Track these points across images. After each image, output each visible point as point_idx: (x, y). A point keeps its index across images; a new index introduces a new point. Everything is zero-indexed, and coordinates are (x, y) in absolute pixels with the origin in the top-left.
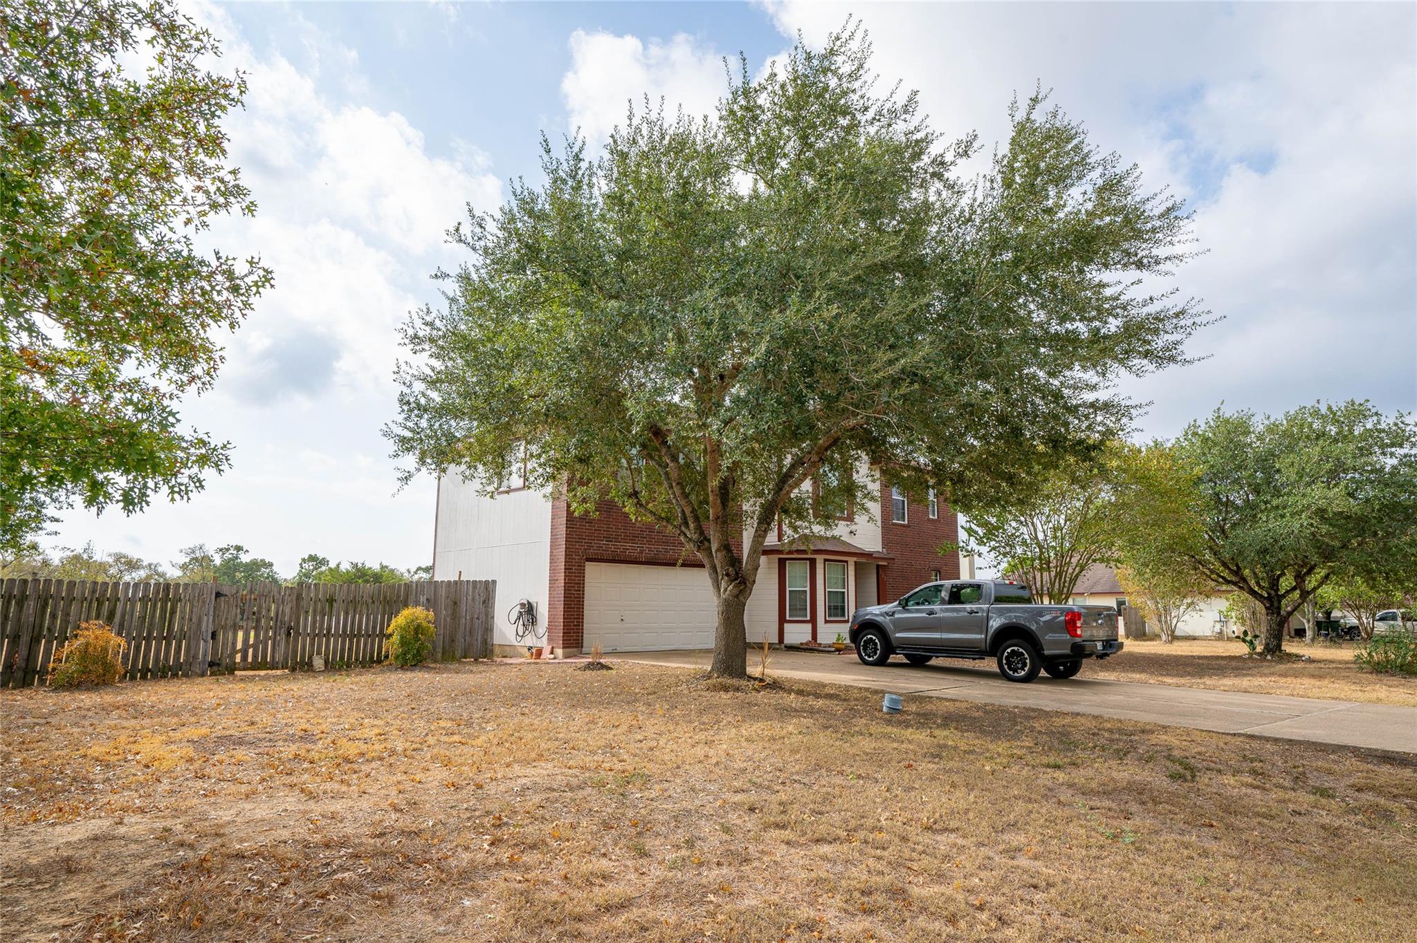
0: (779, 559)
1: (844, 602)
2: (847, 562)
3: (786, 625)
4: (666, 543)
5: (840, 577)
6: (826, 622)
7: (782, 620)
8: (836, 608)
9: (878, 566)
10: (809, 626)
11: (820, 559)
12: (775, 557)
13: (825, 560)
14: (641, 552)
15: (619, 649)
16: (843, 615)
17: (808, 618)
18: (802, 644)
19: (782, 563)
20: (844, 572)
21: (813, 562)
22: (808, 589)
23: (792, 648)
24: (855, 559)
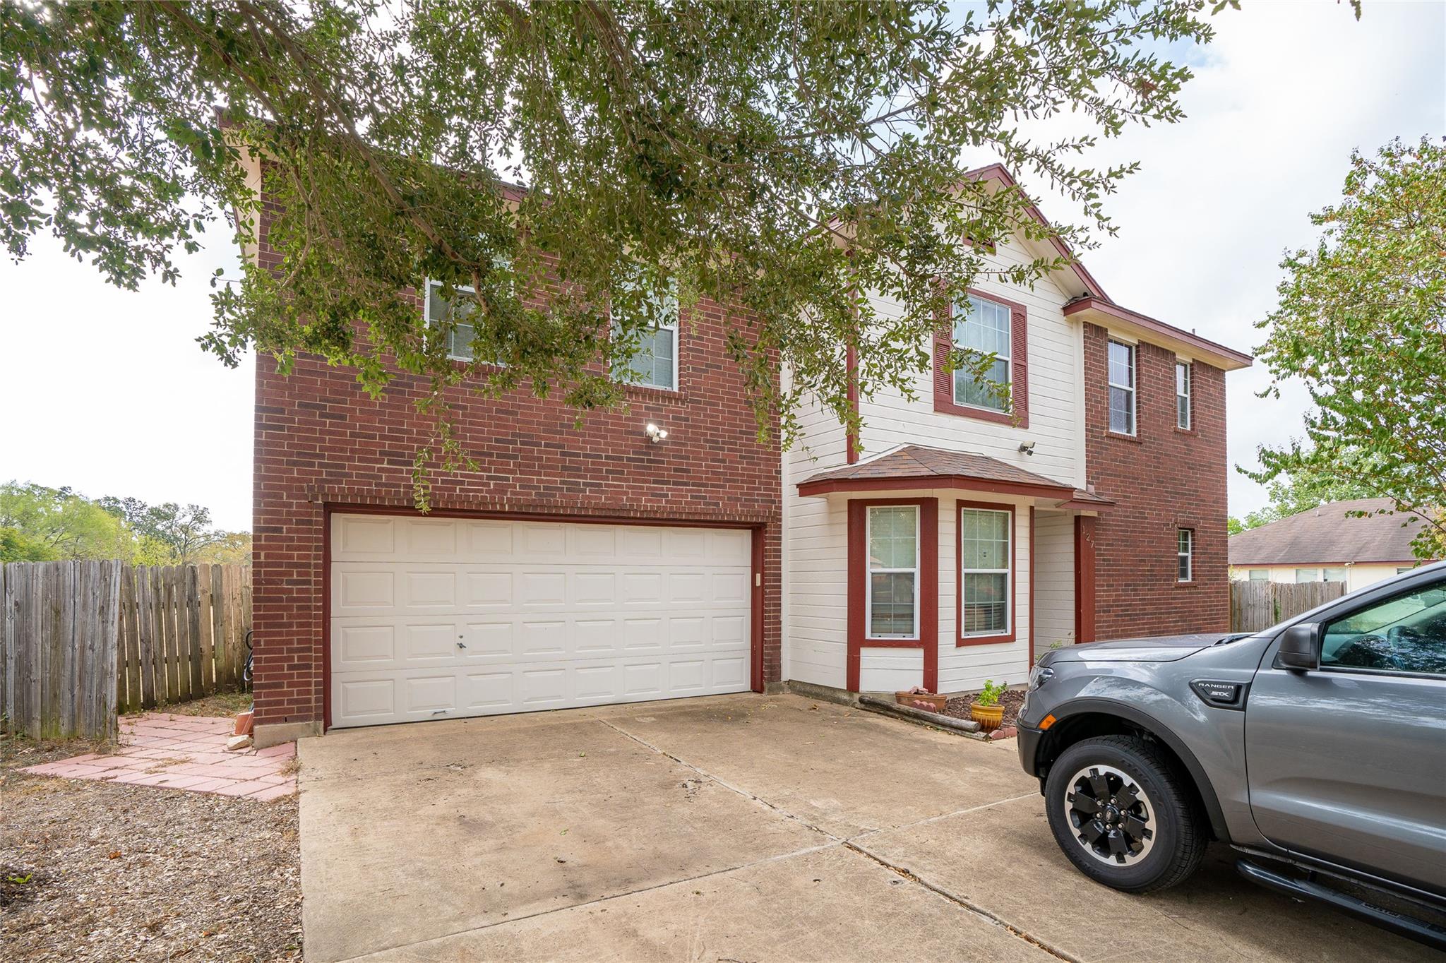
0: (851, 502)
1: (1003, 597)
2: (1012, 508)
3: (865, 653)
4: (575, 470)
5: (996, 540)
6: (960, 643)
7: (856, 641)
8: (987, 609)
9: (1078, 519)
10: (918, 655)
11: (947, 498)
12: (843, 497)
13: (961, 504)
14: (501, 490)
15: (452, 712)
16: (1001, 624)
17: (917, 637)
18: (899, 697)
19: (856, 510)
20: (1007, 530)
21: (929, 508)
22: (917, 571)
23: (874, 705)
24: (1030, 500)
